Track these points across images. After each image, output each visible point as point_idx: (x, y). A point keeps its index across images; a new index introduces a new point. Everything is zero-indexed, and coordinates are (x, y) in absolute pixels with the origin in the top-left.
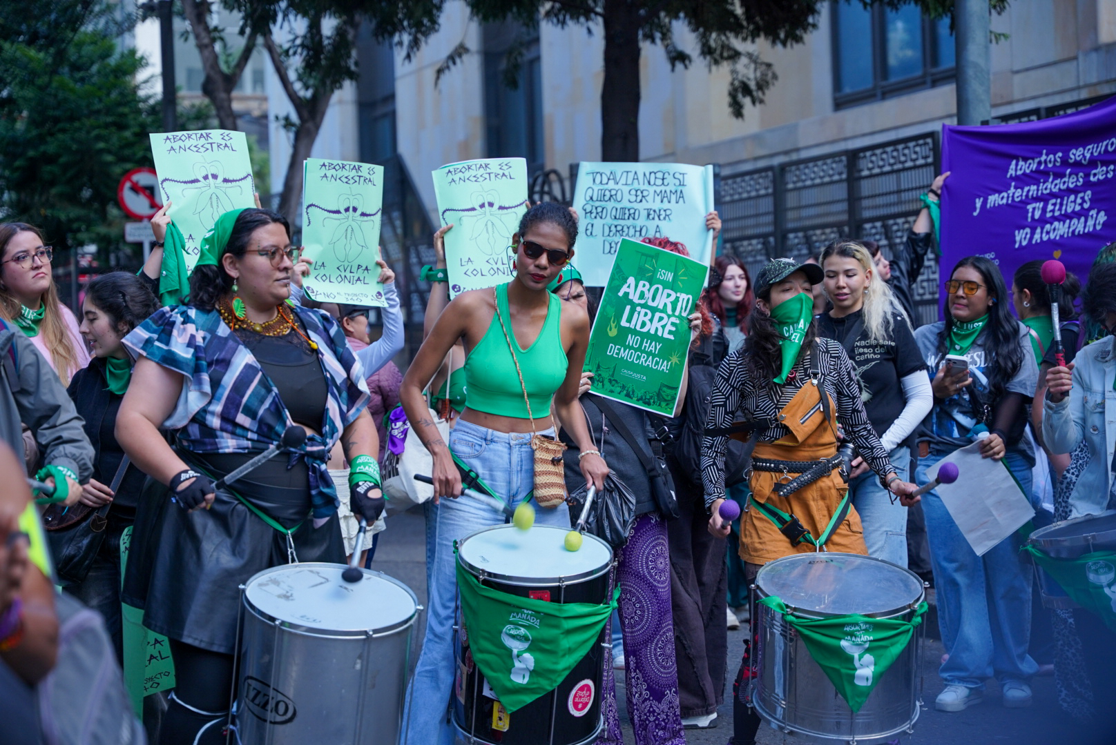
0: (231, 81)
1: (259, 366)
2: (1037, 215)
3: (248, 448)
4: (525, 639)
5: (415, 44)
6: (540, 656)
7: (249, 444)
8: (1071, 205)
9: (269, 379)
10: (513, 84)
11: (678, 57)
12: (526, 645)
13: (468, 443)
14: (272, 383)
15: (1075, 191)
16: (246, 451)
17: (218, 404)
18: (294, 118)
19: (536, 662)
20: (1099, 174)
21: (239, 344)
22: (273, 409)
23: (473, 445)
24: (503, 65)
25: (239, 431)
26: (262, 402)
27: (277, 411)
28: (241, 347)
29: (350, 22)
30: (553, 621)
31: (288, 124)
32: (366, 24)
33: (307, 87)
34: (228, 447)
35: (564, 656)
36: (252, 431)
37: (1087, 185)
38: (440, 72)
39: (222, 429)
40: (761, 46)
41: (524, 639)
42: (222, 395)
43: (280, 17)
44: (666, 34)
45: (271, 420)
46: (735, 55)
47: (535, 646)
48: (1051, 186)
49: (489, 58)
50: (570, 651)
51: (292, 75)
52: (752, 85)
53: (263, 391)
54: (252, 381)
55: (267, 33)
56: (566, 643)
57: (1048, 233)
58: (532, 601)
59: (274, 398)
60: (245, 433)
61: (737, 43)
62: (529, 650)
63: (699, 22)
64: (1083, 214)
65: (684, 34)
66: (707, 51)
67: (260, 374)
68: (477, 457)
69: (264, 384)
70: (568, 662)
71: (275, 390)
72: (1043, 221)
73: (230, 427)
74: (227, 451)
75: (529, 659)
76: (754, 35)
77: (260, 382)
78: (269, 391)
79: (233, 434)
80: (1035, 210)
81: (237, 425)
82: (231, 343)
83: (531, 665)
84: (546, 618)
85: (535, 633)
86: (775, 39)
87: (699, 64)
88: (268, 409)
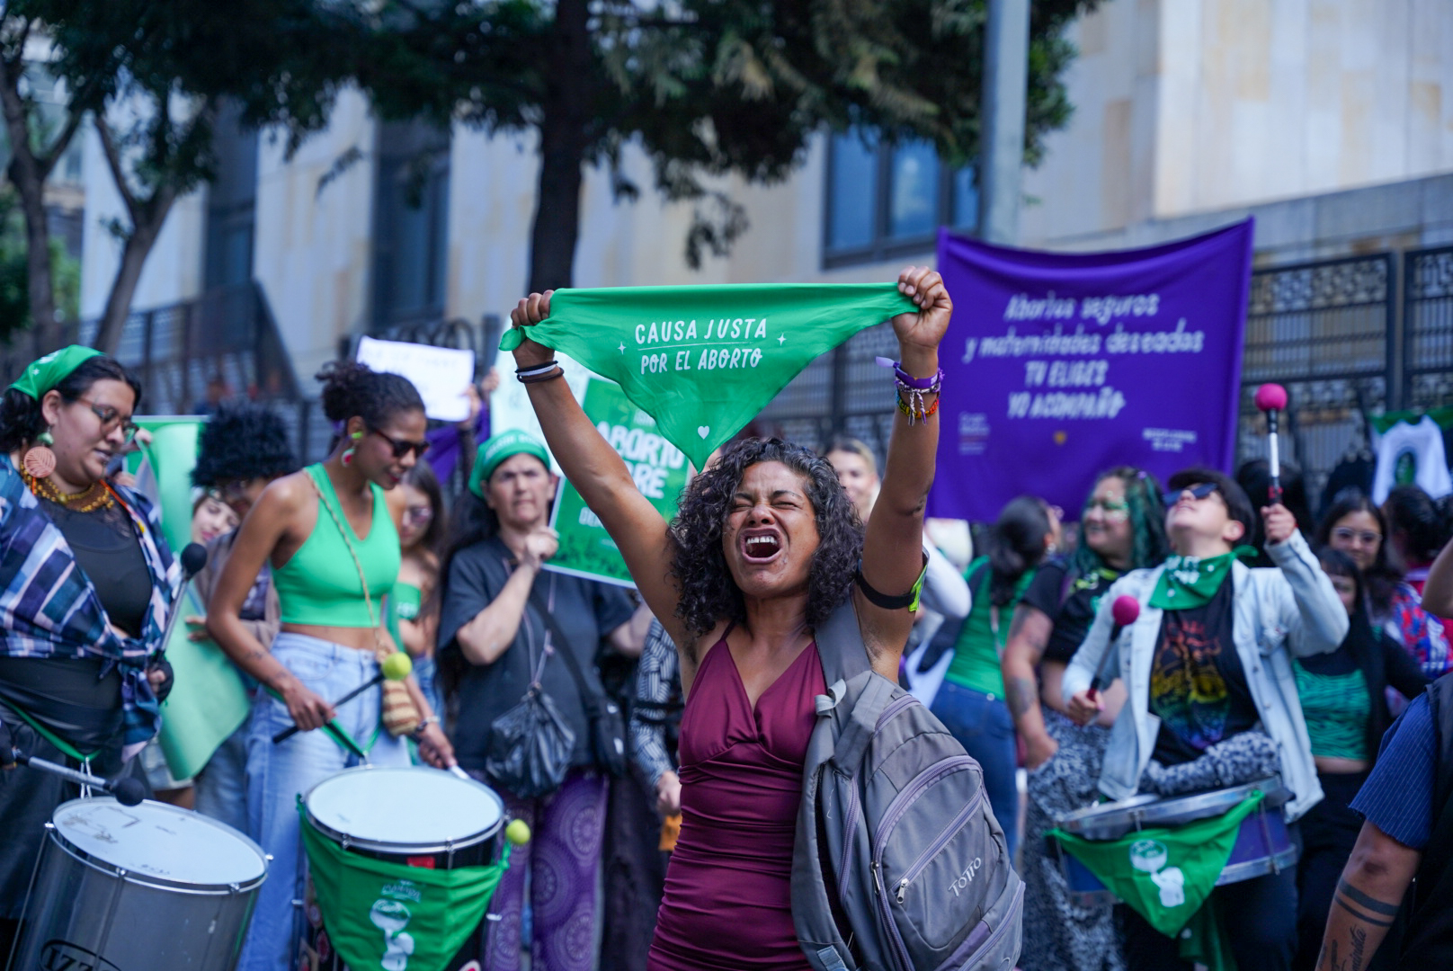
0: (44, 167)
1: (71, 554)
2: (1039, 379)
3: (49, 652)
4: (401, 916)
5: (294, 144)
6: (421, 936)
7: (52, 647)
8: (1080, 375)
9: (84, 573)
10: (415, 202)
11: (625, 189)
12: (403, 924)
13: (308, 663)
14: (86, 577)
15: (1087, 358)
16: (47, 656)
17: (13, 597)
18: (126, 223)
19: (417, 943)
20: (1120, 343)
21: (46, 522)
22: (86, 610)
23: (316, 665)
24: (404, 174)
25: (37, 631)
26: (72, 601)
27: (91, 615)
28: (50, 527)
29: (211, 105)
30: (438, 893)
31: (115, 228)
32: (231, 108)
33: (144, 182)
34: (22, 649)
35: (449, 934)
36: (55, 634)
37: (1102, 354)
38: (324, 181)
39: (15, 628)
40: (730, 183)
41: (399, 916)
42: (21, 585)
43: (120, 93)
44: (615, 158)
45: (82, 625)
46: (696, 192)
47: (413, 924)
48: (1057, 343)
49: (386, 165)
50: (457, 927)
51: (127, 166)
52: (718, 231)
53: (75, 587)
54: (61, 572)
55: (100, 111)
56: (453, 918)
57: (1050, 406)
58: (412, 869)
59: (89, 597)
60: (46, 634)
61: (702, 177)
62: (407, 929)
63: (656, 144)
64: (1093, 390)
65: (637, 161)
66: (663, 182)
67: (72, 565)
68: (323, 680)
69: (75, 576)
70: (452, 943)
71: (91, 586)
72: (1044, 389)
73: (26, 627)
74: (20, 653)
75: (407, 940)
76: (724, 167)
77: (73, 575)
78: (83, 587)
79: (30, 634)
80: (1036, 372)
81: (34, 625)
82: (37, 519)
83: (410, 948)
84: (430, 890)
85: (415, 909)
86: (751, 174)
87: (651, 197)
88: (80, 611)
